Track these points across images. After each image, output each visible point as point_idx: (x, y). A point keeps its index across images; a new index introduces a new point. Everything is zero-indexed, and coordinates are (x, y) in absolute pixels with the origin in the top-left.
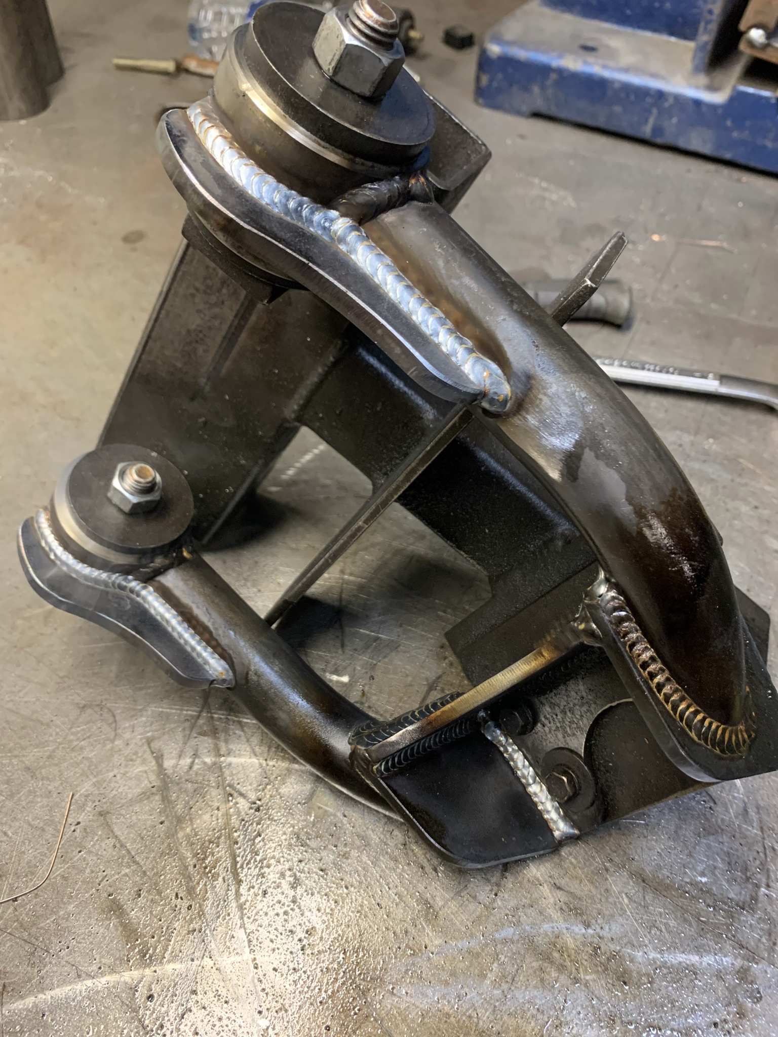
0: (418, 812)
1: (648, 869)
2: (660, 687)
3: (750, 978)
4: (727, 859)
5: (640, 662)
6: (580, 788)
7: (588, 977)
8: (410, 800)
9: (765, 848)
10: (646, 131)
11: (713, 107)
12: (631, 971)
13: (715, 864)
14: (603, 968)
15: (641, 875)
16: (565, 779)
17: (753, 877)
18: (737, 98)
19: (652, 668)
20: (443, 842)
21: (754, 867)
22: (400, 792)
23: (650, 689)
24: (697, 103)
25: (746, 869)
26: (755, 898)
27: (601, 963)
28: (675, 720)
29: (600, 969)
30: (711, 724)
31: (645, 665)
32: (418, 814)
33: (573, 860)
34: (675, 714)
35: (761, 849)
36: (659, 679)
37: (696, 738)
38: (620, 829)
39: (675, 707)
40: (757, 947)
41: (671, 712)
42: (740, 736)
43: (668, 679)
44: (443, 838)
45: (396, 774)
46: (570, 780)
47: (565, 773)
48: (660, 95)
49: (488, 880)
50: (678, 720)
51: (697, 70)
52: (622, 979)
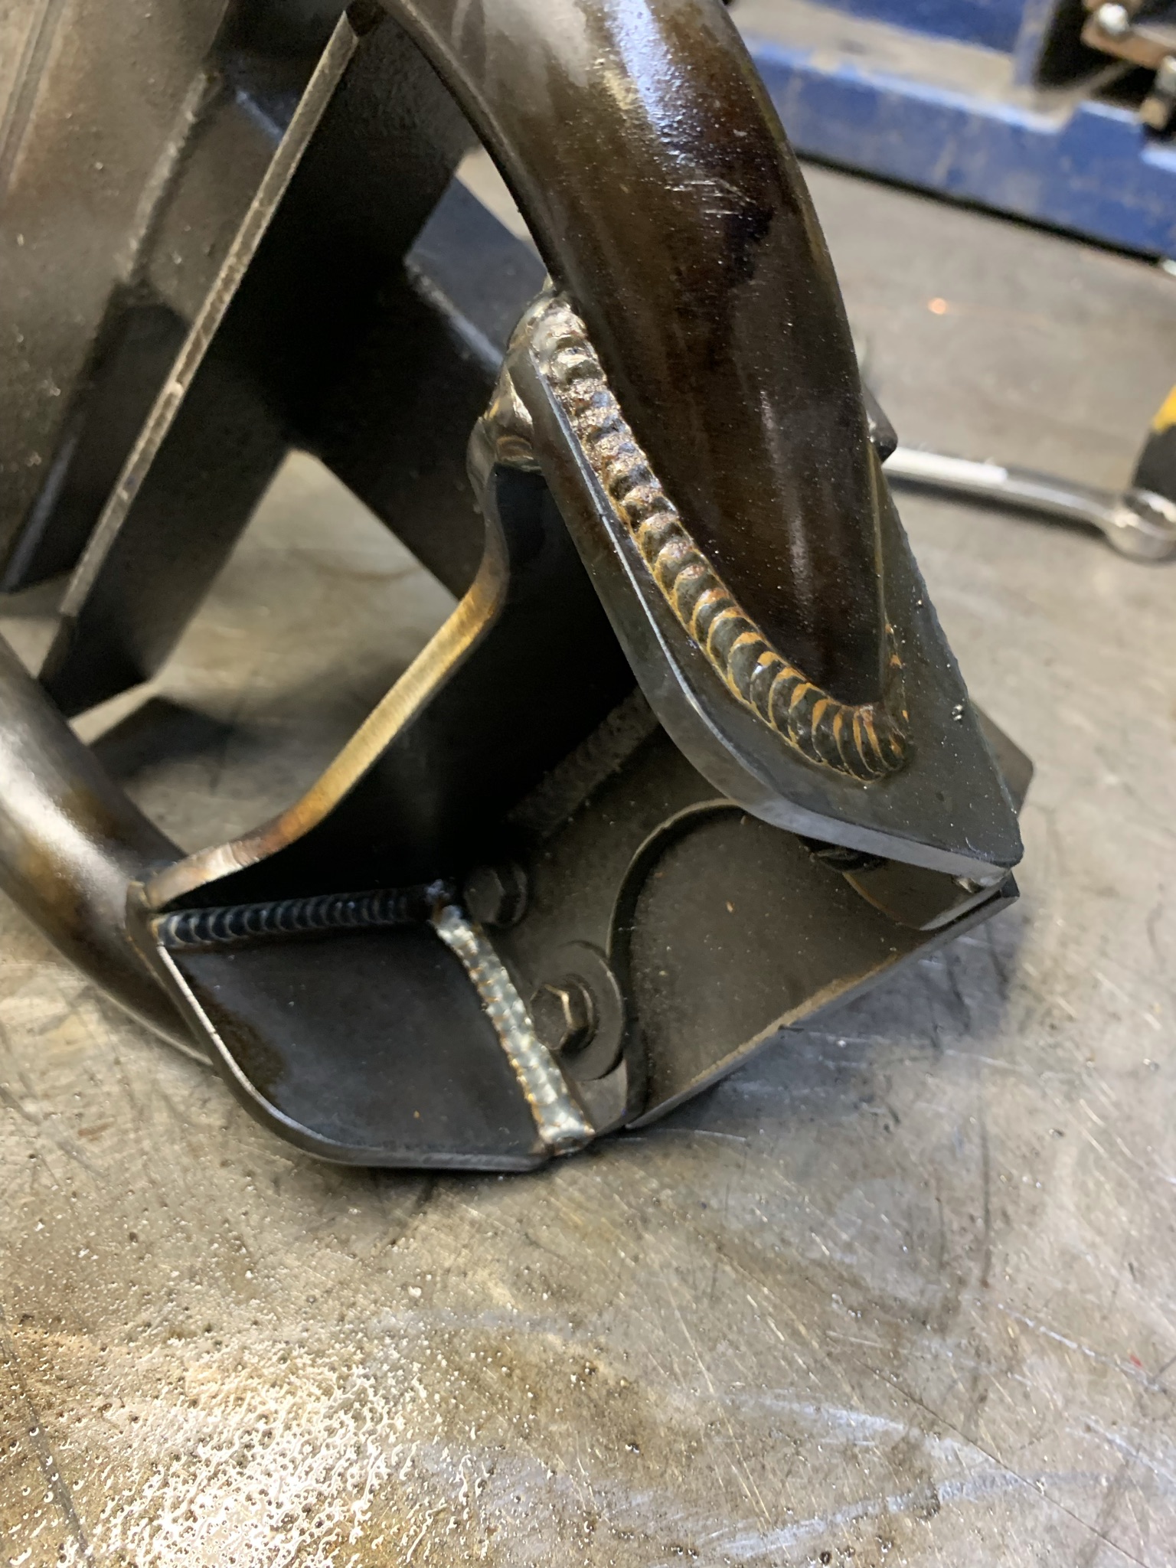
0: (230, 1023)
1: (735, 1225)
2: (653, 545)
3: (918, 1464)
4: (904, 1224)
5: (611, 481)
6: (597, 1020)
7: (554, 1428)
8: (219, 999)
9: (987, 1211)
10: (936, 176)
11: (1042, 138)
12: (655, 1423)
13: (878, 1231)
14: (593, 1410)
15: (715, 1236)
16: (565, 998)
17: (955, 1264)
18: (1082, 123)
19: (635, 495)
20: (271, 1089)
21: (960, 1244)
22: (204, 981)
23: (629, 551)
24: (1017, 132)
25: (943, 1248)
26: (951, 1308)
27: (591, 1400)
28: (685, 635)
29: (585, 1413)
30: (775, 668)
31: (620, 488)
32: (228, 1028)
33: (577, 1194)
34: (688, 620)
35: (978, 1212)
36: (653, 524)
37: (736, 691)
38: (689, 1147)
39: (688, 604)
40: (944, 1400)
41: (678, 614)
42: (856, 729)
43: (674, 531)
44: (275, 1083)
45: (206, 950)
46: (577, 1003)
47: (568, 988)
48: (960, 118)
49: (385, 1213)
50: (695, 637)
51: (1018, 81)
52: (630, 1437)
